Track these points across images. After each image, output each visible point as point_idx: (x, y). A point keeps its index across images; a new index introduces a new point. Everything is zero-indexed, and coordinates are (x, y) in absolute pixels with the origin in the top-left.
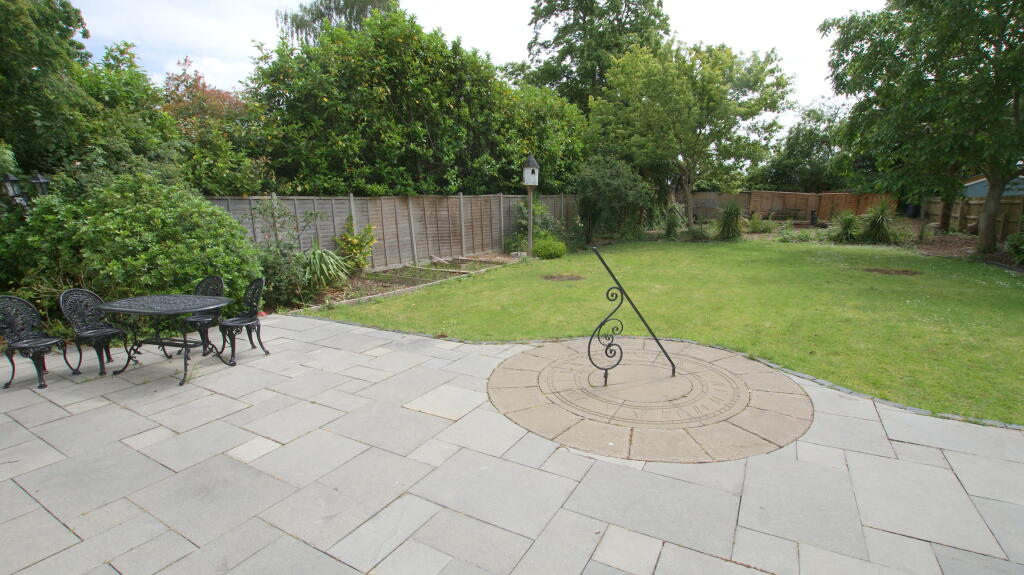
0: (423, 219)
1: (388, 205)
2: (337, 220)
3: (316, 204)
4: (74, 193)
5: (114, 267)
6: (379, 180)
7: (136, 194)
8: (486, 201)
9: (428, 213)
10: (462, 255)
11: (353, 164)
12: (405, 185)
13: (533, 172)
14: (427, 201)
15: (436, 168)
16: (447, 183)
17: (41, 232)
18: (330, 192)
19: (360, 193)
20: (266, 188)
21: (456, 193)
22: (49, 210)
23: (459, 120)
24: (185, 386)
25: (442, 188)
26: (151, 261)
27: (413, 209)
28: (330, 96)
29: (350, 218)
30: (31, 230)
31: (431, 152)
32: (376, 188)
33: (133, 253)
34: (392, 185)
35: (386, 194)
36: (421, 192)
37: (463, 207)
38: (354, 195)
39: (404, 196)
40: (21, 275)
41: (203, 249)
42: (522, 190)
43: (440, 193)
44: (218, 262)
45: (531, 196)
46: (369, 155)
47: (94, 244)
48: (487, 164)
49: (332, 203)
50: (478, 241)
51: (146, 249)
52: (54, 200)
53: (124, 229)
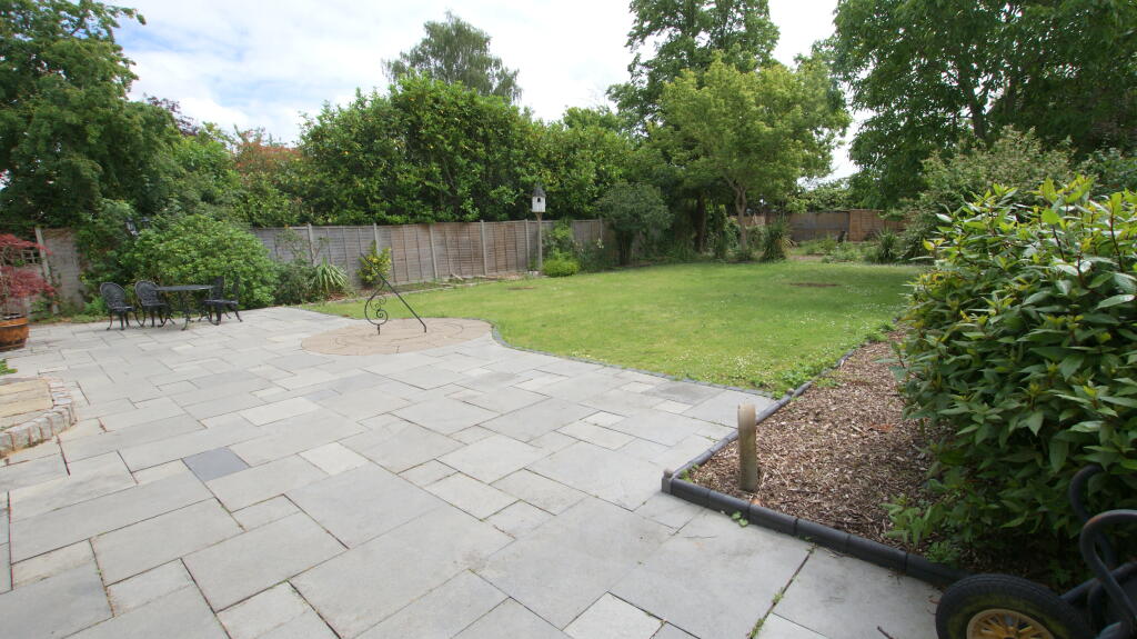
0: (443, 243)
1: (411, 232)
2: (363, 244)
3: (345, 232)
4: (162, 227)
5: (173, 271)
6: (400, 211)
7: (195, 228)
8: (509, 226)
9: (449, 238)
10: (484, 274)
11: (374, 200)
12: (425, 215)
13: (539, 200)
14: (447, 228)
15: (455, 201)
16: (465, 212)
17: (142, 251)
18: (357, 222)
19: (382, 222)
20: (303, 221)
21: (477, 220)
22: (147, 238)
23: (475, 159)
24: (185, 332)
25: (460, 218)
26: (195, 268)
27: (434, 234)
28: (351, 149)
29: (374, 243)
30: (137, 250)
31: (447, 187)
32: (397, 218)
33: (185, 263)
34: (413, 215)
35: (407, 222)
36: (440, 221)
37: (485, 232)
38: (378, 224)
39: (424, 224)
40: (132, 277)
41: (229, 261)
42: (532, 216)
43: (460, 221)
44: (238, 270)
45: (540, 221)
46: (389, 192)
47: (165, 258)
48: (506, 194)
49: (360, 231)
50: (501, 262)
51: (193, 261)
52: (150, 232)
53: (182, 248)
